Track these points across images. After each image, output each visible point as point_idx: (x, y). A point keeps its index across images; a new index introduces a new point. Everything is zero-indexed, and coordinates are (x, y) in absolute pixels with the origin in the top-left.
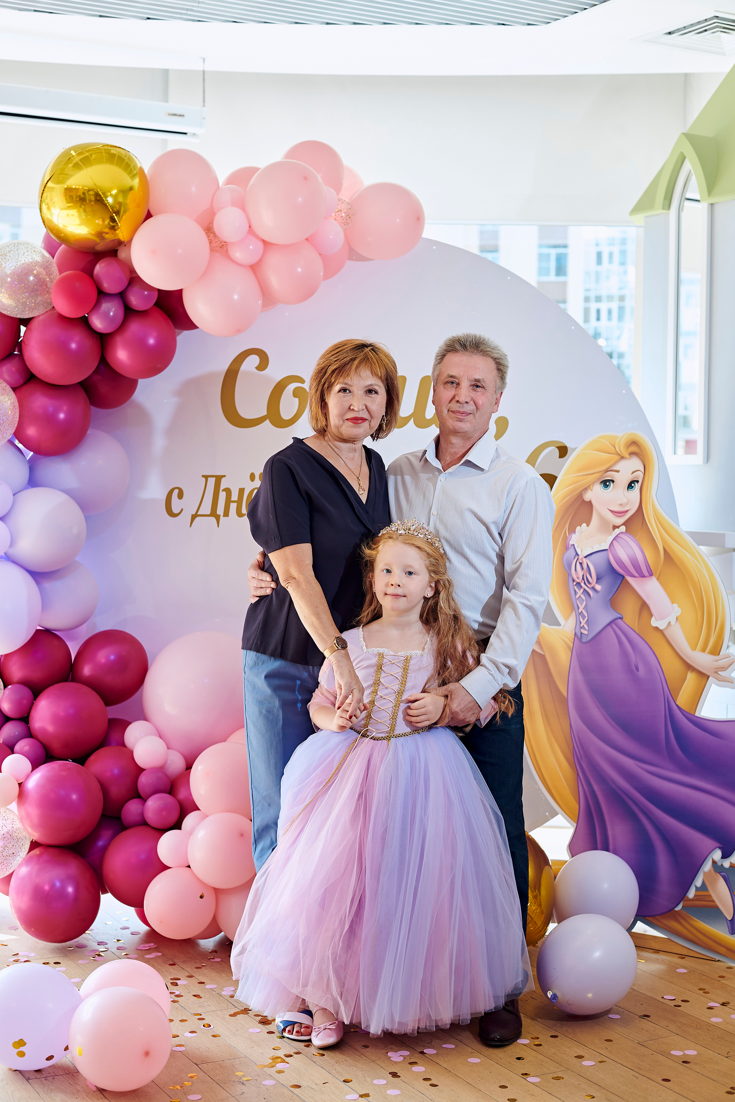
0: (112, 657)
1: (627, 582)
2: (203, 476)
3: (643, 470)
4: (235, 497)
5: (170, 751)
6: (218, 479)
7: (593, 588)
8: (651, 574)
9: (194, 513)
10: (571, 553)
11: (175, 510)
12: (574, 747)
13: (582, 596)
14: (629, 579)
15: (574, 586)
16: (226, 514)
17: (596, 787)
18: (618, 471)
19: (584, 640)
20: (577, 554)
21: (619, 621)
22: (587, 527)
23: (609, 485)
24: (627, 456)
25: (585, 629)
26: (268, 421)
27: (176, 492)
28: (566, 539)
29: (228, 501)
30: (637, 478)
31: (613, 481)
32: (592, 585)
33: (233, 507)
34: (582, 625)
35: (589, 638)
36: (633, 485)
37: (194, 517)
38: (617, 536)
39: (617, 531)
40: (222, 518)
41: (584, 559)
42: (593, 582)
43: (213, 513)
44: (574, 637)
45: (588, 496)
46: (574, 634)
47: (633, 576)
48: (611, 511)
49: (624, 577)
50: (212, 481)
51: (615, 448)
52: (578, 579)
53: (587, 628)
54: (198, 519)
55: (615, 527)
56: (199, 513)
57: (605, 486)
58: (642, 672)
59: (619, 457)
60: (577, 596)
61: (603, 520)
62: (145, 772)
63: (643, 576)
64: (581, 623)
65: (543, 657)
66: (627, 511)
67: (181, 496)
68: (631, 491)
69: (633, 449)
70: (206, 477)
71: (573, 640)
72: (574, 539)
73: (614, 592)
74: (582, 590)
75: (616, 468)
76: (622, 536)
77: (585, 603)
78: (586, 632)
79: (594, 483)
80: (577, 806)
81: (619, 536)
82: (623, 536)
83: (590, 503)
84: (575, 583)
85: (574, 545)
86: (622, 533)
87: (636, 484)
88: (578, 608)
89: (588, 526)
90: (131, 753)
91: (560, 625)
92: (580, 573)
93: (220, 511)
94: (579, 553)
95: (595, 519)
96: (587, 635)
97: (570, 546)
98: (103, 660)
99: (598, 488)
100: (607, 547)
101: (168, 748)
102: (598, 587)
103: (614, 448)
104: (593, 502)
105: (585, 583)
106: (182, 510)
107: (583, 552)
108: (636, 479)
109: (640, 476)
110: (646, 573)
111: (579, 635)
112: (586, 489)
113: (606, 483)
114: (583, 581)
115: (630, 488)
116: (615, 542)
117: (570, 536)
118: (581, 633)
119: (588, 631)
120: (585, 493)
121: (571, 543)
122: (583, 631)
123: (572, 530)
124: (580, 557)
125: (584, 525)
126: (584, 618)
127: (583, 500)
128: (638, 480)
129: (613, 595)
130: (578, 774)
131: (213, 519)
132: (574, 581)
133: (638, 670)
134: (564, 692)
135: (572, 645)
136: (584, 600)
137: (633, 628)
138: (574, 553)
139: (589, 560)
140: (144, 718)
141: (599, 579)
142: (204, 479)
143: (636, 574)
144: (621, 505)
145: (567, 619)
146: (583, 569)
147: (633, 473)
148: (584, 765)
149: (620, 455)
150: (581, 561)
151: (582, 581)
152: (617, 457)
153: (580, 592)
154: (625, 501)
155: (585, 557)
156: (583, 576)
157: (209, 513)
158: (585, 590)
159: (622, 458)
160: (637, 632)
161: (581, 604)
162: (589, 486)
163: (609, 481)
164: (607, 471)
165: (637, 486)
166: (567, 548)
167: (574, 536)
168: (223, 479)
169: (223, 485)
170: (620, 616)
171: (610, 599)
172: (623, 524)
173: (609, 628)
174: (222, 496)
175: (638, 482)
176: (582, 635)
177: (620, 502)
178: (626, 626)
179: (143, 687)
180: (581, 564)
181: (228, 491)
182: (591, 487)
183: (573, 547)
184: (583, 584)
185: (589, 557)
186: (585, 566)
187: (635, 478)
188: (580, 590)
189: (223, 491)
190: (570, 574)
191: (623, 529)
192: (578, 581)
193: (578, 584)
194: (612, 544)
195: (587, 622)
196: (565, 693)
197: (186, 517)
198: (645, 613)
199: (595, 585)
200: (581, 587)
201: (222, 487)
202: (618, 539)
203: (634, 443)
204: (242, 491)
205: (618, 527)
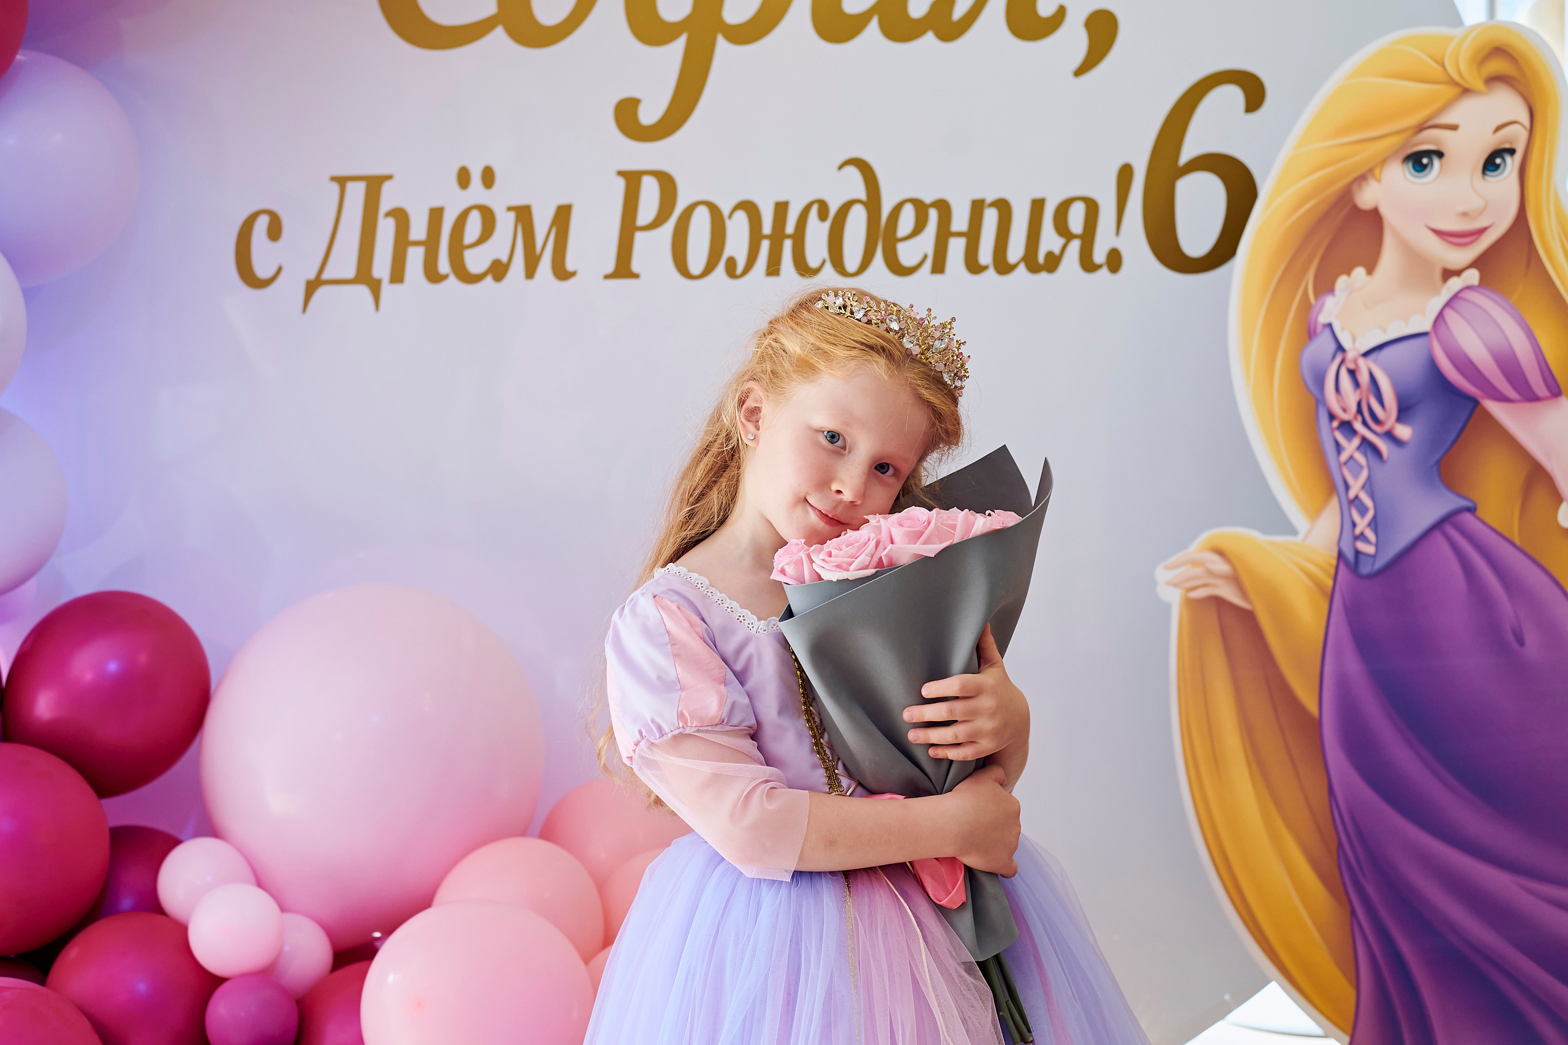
0: (113, 667)
1: (1488, 416)
2: (334, 179)
3: (1525, 119)
4: (418, 230)
5: (290, 917)
6: (374, 185)
7: (1390, 436)
8: (1555, 392)
9: (312, 275)
10: (1323, 345)
11: (262, 271)
12: (1340, 844)
13: (1360, 458)
14: (1493, 407)
15: (1333, 430)
16: (397, 276)
17: (1405, 946)
18: (1454, 128)
19: (1365, 569)
20: (1340, 348)
21: (1467, 517)
22: (1368, 278)
23: (1430, 165)
24: (1479, 85)
25: (1366, 540)
26: (499, 33)
27: (263, 222)
28: (1307, 309)
29: (402, 243)
30: (1511, 143)
31: (1440, 154)
32: (1387, 427)
33: (415, 257)
34: (1358, 531)
35: (1379, 564)
36: (1498, 161)
37: (312, 287)
38: (1456, 297)
39: (1455, 284)
40: (387, 288)
41: (1362, 362)
42: (1388, 418)
43: (364, 275)
44: (1334, 562)
45: (1367, 197)
46: (1335, 554)
47: (1502, 398)
48: (1439, 233)
49: (1475, 403)
50: (356, 192)
51: (1443, 66)
52: (1345, 410)
53: (1370, 535)
54: (322, 292)
55: (1448, 274)
56: (326, 276)
57: (1417, 168)
58: (1533, 646)
59: (1455, 91)
60: (1344, 457)
61: (1414, 258)
62: (225, 986)
63: (1530, 397)
64: (1354, 525)
65: (1248, 618)
66: (1481, 231)
67: (275, 231)
68: (1492, 179)
69: (1497, 66)
70: (342, 181)
71: (1332, 571)
72: (1330, 310)
73: (1449, 442)
74: (1356, 442)
75: (1447, 119)
76: (1472, 296)
77: (1365, 474)
78: (1370, 549)
79: (1384, 162)
80: (1351, 993)
81: (1462, 295)
82: (1474, 297)
83: (1375, 217)
84: (1335, 424)
85: (1330, 326)
86: (1469, 288)
87: (1508, 158)
88: (1347, 487)
89: (1370, 271)
90: (181, 930)
91: (1294, 532)
92: (1351, 397)
93: (381, 268)
94: (1346, 343)
95: (1390, 256)
96: (1374, 556)
97: (1319, 328)
98: (88, 677)
99: (1398, 174)
100: (1426, 326)
101: (283, 909)
102: (1404, 432)
103: (1439, 68)
104: (1386, 212)
105: (1365, 423)
106: (280, 269)
107: (1356, 342)
108: (1507, 146)
109: (1518, 136)
110: (1540, 389)
111: (1350, 555)
112: (1362, 178)
113: (1419, 161)
114: (1359, 418)
115: (1491, 168)
116: (1451, 316)
117: (1320, 303)
118: (1357, 553)
119: (1377, 545)
120: (1360, 187)
121: (1323, 319)
122: (1362, 546)
123: (1325, 286)
124: (1350, 355)
125: (1359, 272)
126: (1363, 511)
127: (1356, 209)
128: (1513, 146)
129: (1448, 450)
130: (1353, 913)
131: (363, 292)
132: (1332, 417)
133: (1521, 642)
134: (1311, 705)
135: (1329, 583)
136: (1362, 467)
137: (1506, 534)
138: (1332, 346)
139: (1375, 361)
140: (209, 828)
141: (1404, 412)
142: (335, 188)
143: (1511, 393)
144: (1465, 214)
145: (1314, 514)
146: (1357, 384)
147: (1498, 129)
148: (1370, 889)
149: (1457, 84)
150: (1352, 366)
151: (1355, 418)
152: (1450, 91)
153: (1351, 447)
154: (1476, 203)
155: (1366, 354)
156: (1359, 404)
157: (350, 272)
158: (1365, 441)
159: (1466, 91)
160: (1517, 541)
161: (1356, 476)
162: (1371, 171)
163: (1429, 153)
164: (1421, 128)
165: (1511, 164)
166: (1311, 333)
167: (1330, 302)
168: (387, 187)
169: (388, 200)
170: (1464, 503)
171: (1439, 462)
172: (1474, 264)
173: (1438, 538)
174: (386, 230)
175: (1512, 152)
176: (1361, 557)
177: (1461, 208)
178: (1487, 530)
179: (201, 742)
180: (1352, 373)
181: (400, 216)
182: (1377, 172)
183: (1327, 332)
184: (1358, 426)
185: (1373, 356)
186: (1364, 378)
187: (1504, 142)
188: (1349, 440)
189: (388, 214)
190: (1320, 400)
191: (1472, 276)
192: (1345, 417)
193: (1347, 427)
194: (1441, 320)
195: (1374, 524)
196: (1312, 707)
197: (291, 287)
198: (1540, 496)
199: (1393, 428)
200: (1354, 432)
201: (385, 205)
202: (1460, 305)
203: (1499, 51)
204: (436, 215)
205: (1458, 273)
